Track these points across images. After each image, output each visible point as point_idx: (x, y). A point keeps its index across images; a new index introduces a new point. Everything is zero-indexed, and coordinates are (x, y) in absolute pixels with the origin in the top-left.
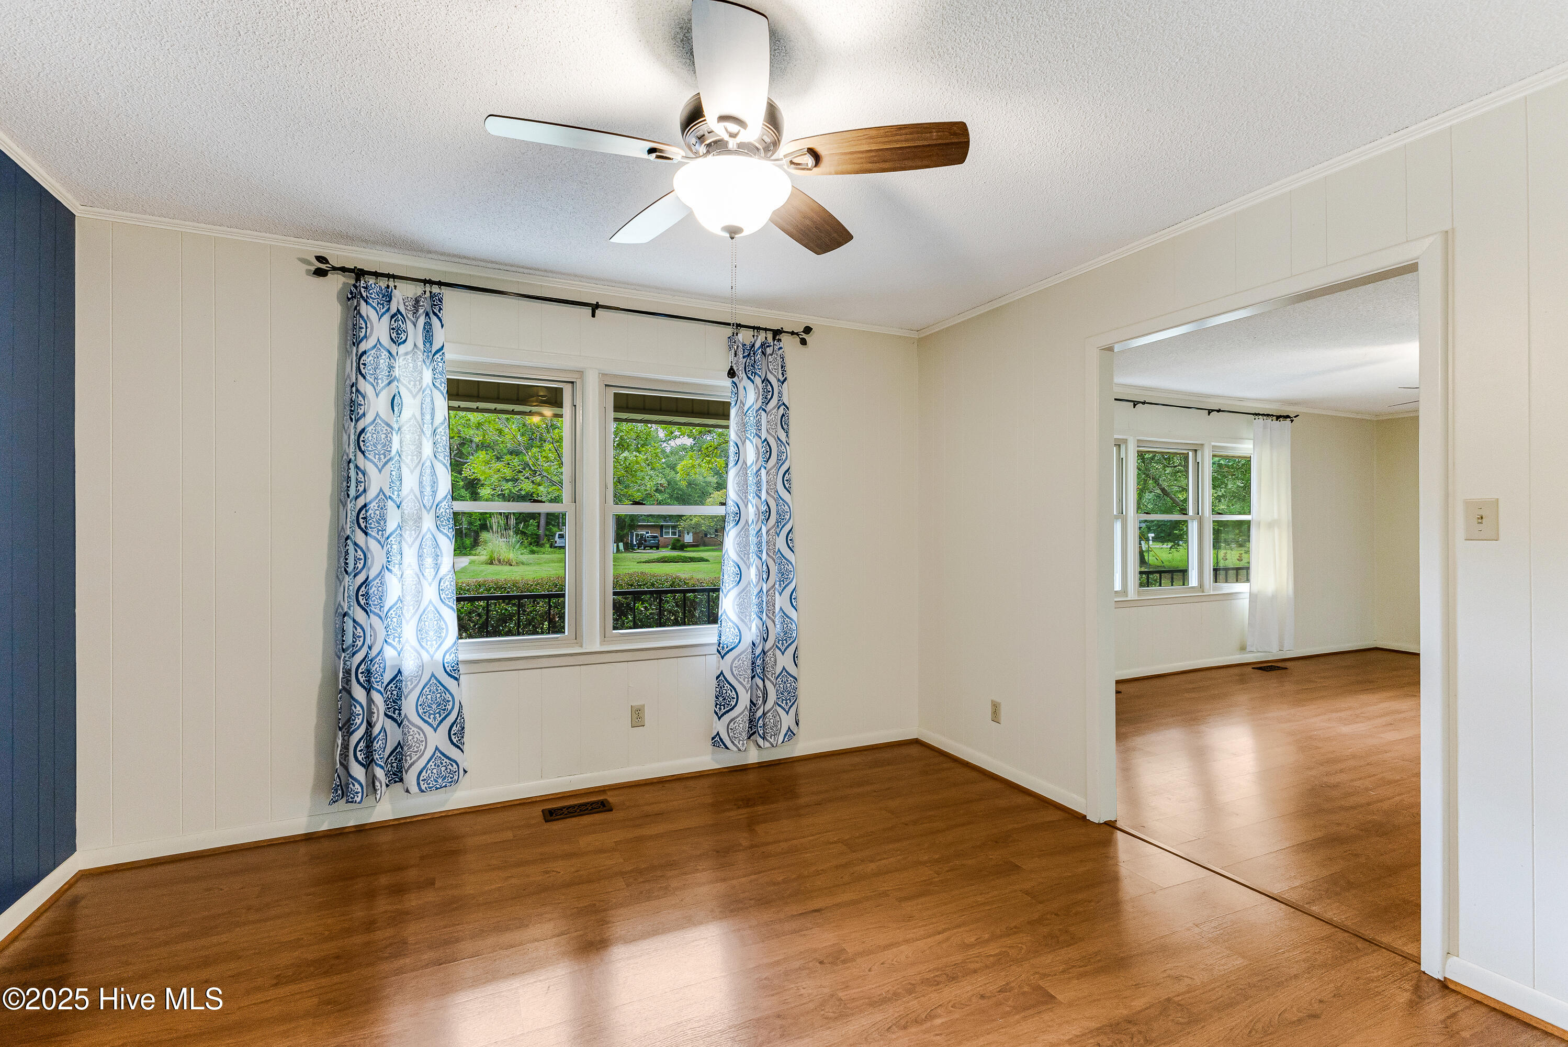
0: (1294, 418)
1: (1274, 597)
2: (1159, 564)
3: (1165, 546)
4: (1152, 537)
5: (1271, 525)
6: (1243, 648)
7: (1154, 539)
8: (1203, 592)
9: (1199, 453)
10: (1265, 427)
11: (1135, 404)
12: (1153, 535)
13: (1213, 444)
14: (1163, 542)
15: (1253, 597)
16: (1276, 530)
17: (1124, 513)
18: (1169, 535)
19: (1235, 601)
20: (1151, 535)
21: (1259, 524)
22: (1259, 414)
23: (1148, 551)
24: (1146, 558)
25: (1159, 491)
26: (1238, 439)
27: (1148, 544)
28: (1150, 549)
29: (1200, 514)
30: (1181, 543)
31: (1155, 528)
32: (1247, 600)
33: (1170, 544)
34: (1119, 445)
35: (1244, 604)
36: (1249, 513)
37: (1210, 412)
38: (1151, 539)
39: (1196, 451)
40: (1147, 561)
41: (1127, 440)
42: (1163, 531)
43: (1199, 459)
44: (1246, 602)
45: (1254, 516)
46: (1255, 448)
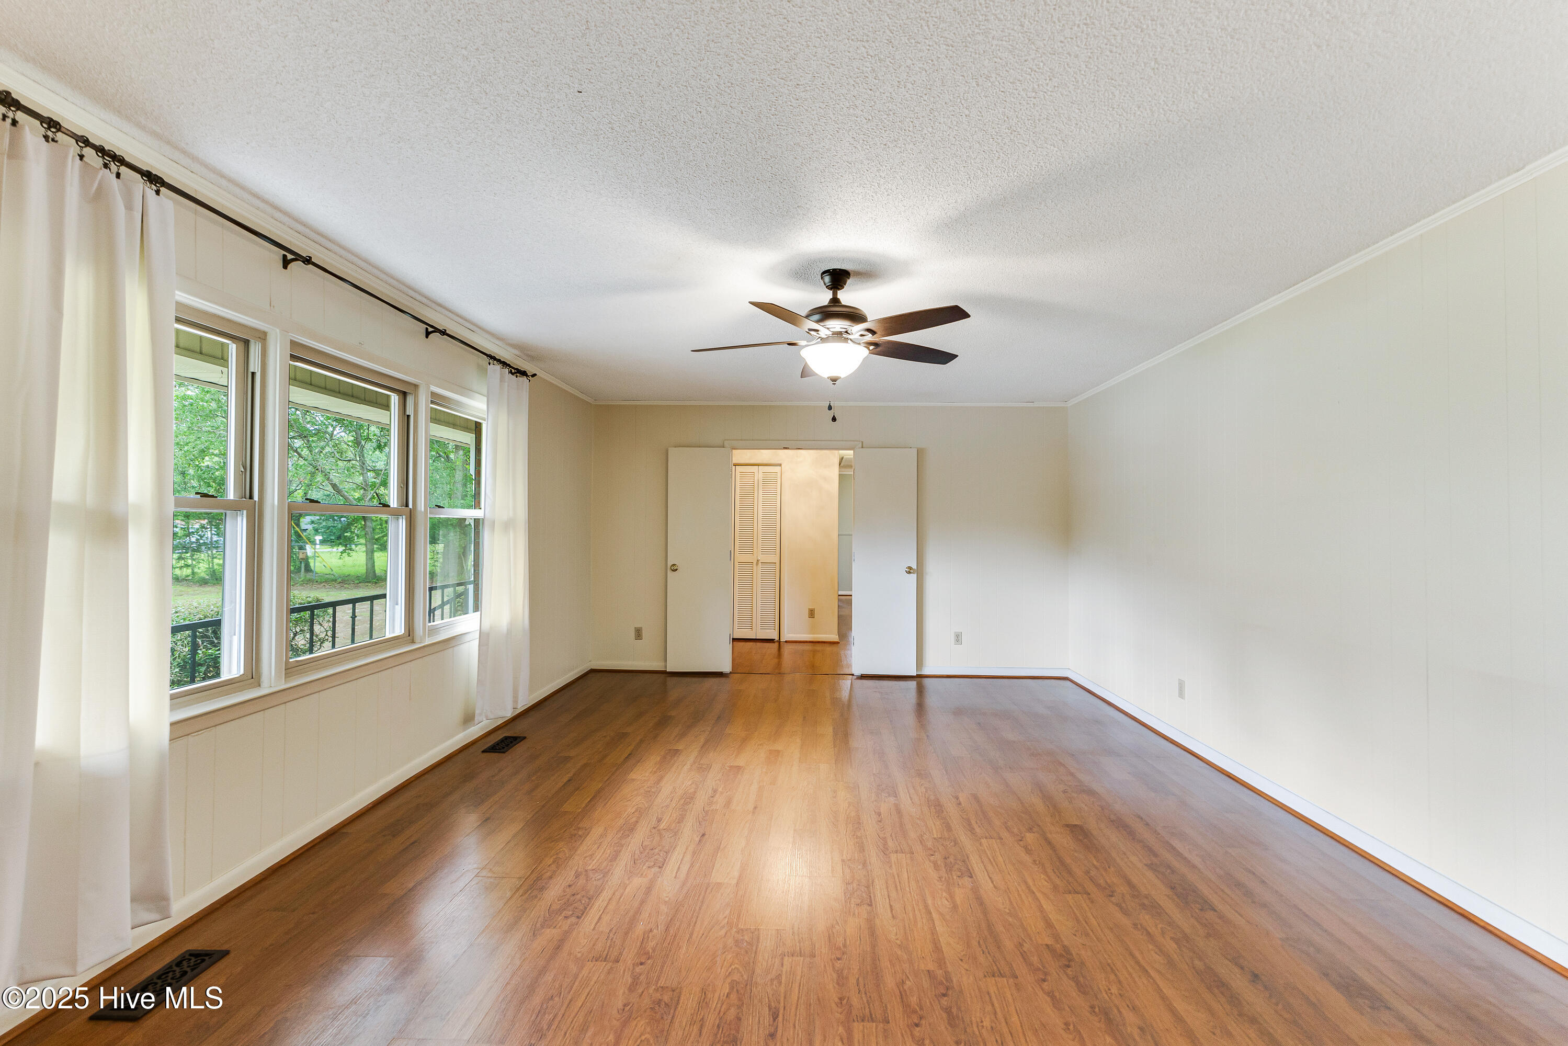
0: (531, 378)
1: (508, 638)
2: (328, 571)
3: (335, 549)
4: (320, 540)
5: (508, 525)
7: (323, 542)
8: (413, 642)
9: (411, 399)
10: (501, 383)
11: (287, 256)
12: (321, 538)
13: (434, 389)
14: (332, 546)
15: (484, 638)
17: (256, 498)
18: (339, 538)
19: (462, 646)
20: (318, 538)
21: (493, 523)
22: (496, 359)
23: (314, 557)
24: (312, 565)
25: (330, 488)
26: (465, 390)
27: (315, 549)
28: (317, 555)
29: (410, 507)
30: (353, 547)
31: (323, 530)
32: (476, 642)
33: (341, 548)
34: (246, 343)
35: (471, 650)
36: (477, 505)
37: (431, 330)
38: (318, 542)
39: (407, 395)
40: (312, 568)
41: (265, 333)
42: (331, 533)
43: (409, 411)
44: (475, 645)
45: (486, 512)
46: (490, 409)
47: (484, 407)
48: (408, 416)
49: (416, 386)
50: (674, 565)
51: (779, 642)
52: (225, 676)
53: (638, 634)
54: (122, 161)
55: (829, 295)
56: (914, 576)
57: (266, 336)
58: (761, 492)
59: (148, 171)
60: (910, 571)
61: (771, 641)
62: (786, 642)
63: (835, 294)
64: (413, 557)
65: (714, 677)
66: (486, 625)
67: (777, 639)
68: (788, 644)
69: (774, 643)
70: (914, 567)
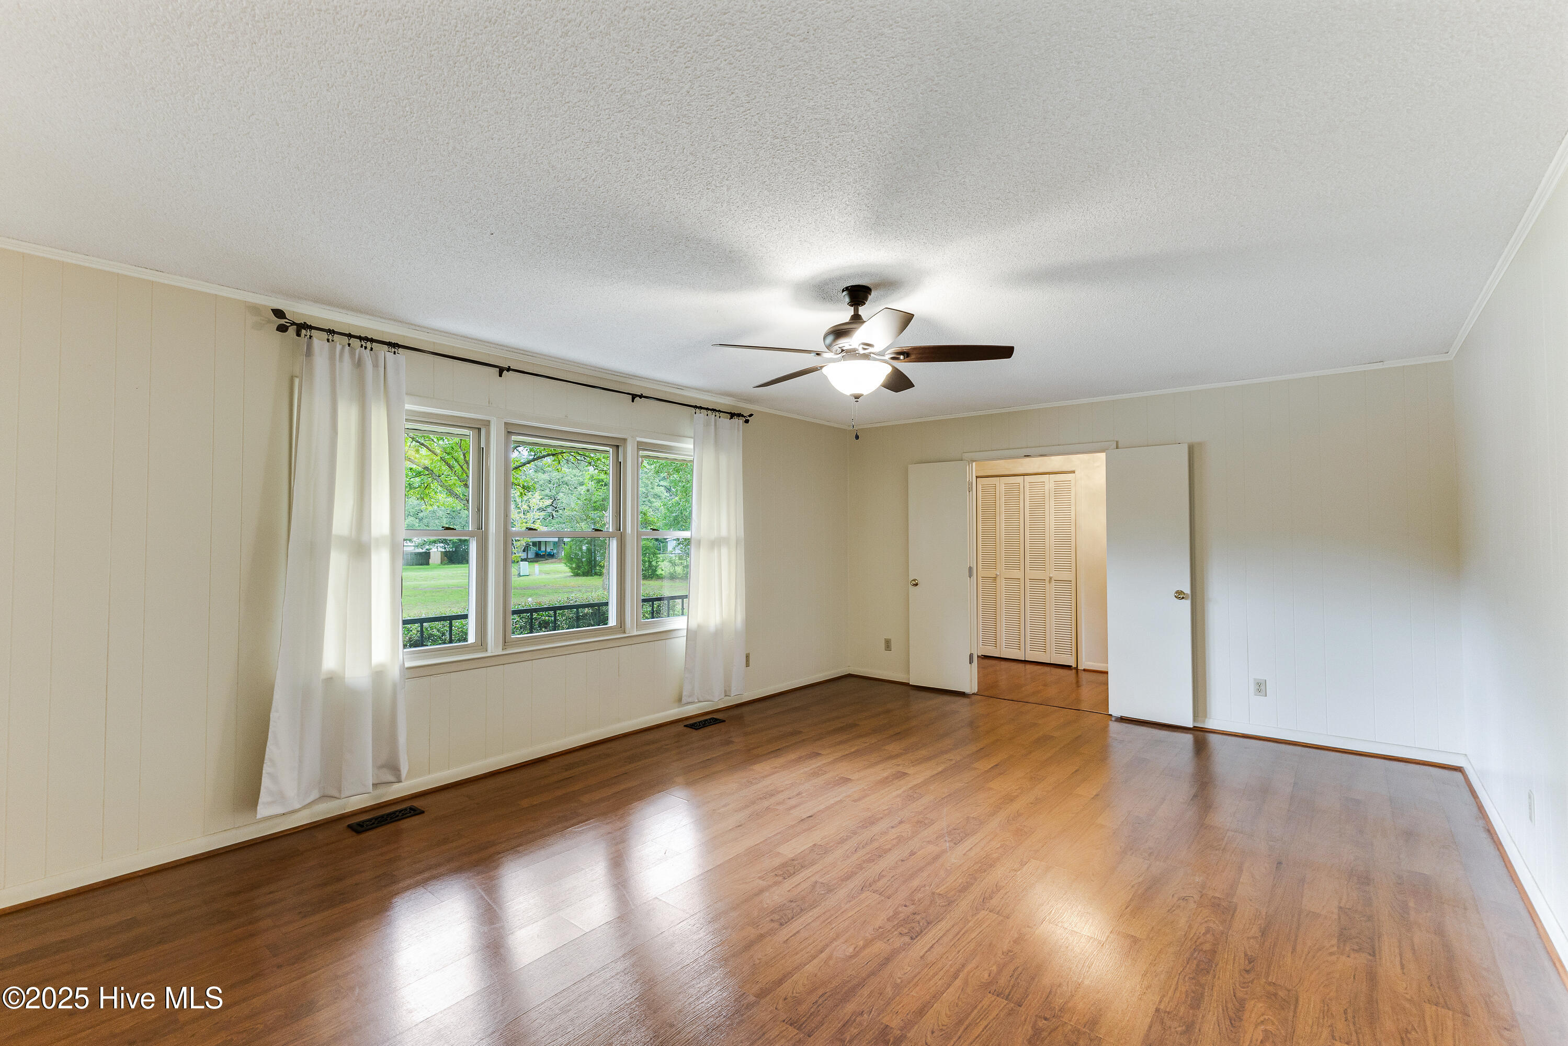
0: (748, 418)
1: (718, 634)
5: (715, 544)
6: (680, 700)
8: (624, 632)
9: (621, 450)
10: (707, 425)
11: (501, 371)
13: (639, 439)
15: (692, 635)
16: (724, 551)
17: (484, 528)
19: (673, 640)
21: (699, 542)
22: (701, 408)
26: (677, 436)
29: (621, 530)
32: (685, 639)
34: (479, 429)
35: (680, 643)
36: (689, 529)
37: (634, 397)
39: (618, 447)
41: (489, 421)
43: (621, 459)
44: (683, 641)
45: (693, 533)
46: (696, 448)
47: (691, 446)
48: (620, 462)
49: (625, 440)
50: (914, 580)
51: (1076, 668)
52: (469, 642)
53: (888, 645)
54: (372, 341)
55: (851, 311)
56: (1187, 603)
57: (490, 423)
58: (1052, 503)
59: (390, 342)
60: (1180, 595)
61: (1069, 667)
62: (1084, 670)
63: (856, 310)
64: (624, 569)
65: (954, 696)
66: (694, 624)
67: (1074, 665)
68: (1086, 673)
69: (1071, 669)
70: (1187, 590)
